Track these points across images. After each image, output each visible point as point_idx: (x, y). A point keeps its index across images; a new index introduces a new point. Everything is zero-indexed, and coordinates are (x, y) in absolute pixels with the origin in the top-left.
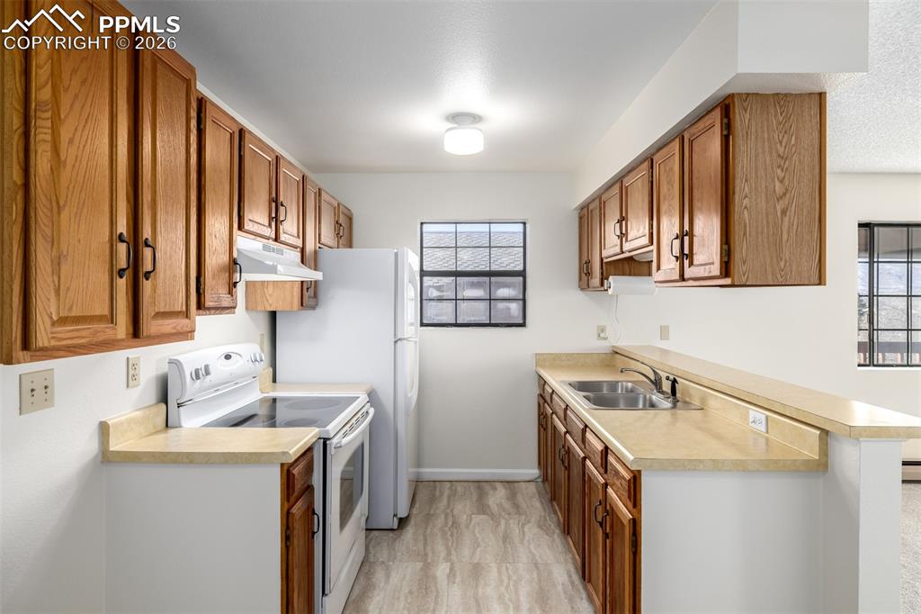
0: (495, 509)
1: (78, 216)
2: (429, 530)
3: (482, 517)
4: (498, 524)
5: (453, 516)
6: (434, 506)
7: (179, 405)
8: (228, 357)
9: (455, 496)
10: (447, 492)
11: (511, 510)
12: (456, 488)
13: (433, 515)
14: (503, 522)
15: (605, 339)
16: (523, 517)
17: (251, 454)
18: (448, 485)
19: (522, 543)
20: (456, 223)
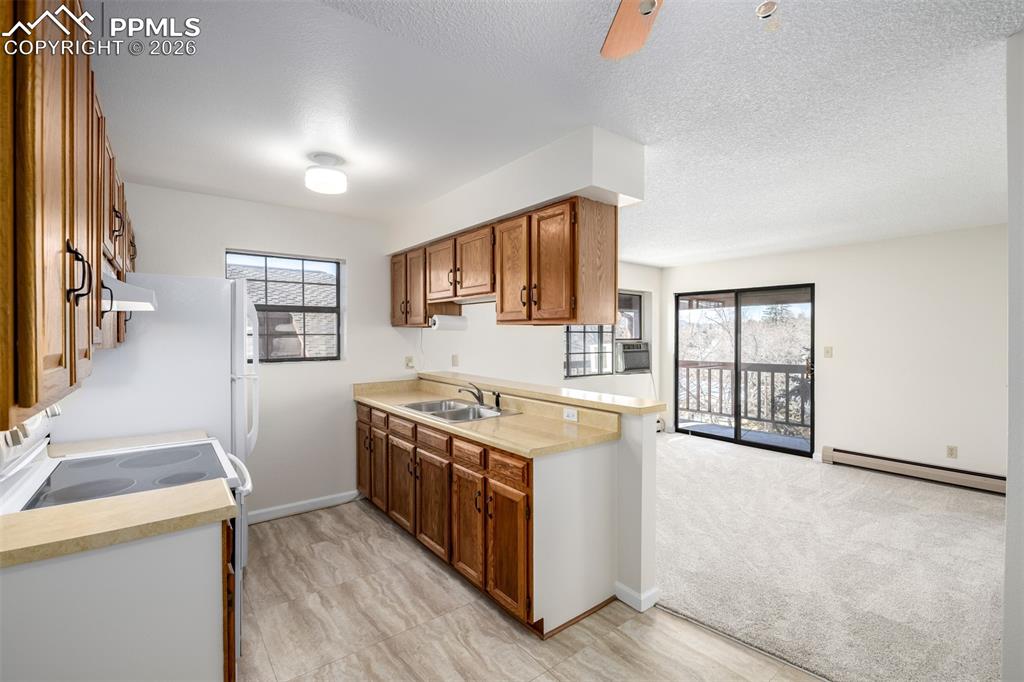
0: (331, 534)
2: (274, 573)
3: (322, 543)
4: (343, 546)
5: (292, 552)
9: (281, 533)
10: (270, 533)
11: (347, 531)
12: (278, 526)
13: (269, 556)
14: (346, 543)
15: (412, 367)
16: (362, 534)
17: (181, 518)
18: (267, 525)
19: (374, 554)
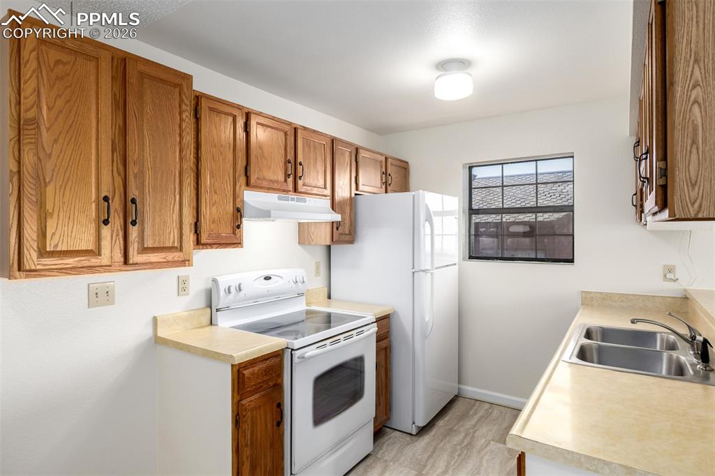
1: (63, 187)
2: (442, 444)
5: (472, 437)
6: (461, 423)
7: (217, 310)
8: (268, 278)
12: (492, 411)
13: (454, 431)
15: (674, 280)
18: (487, 406)
20: (502, 164)
